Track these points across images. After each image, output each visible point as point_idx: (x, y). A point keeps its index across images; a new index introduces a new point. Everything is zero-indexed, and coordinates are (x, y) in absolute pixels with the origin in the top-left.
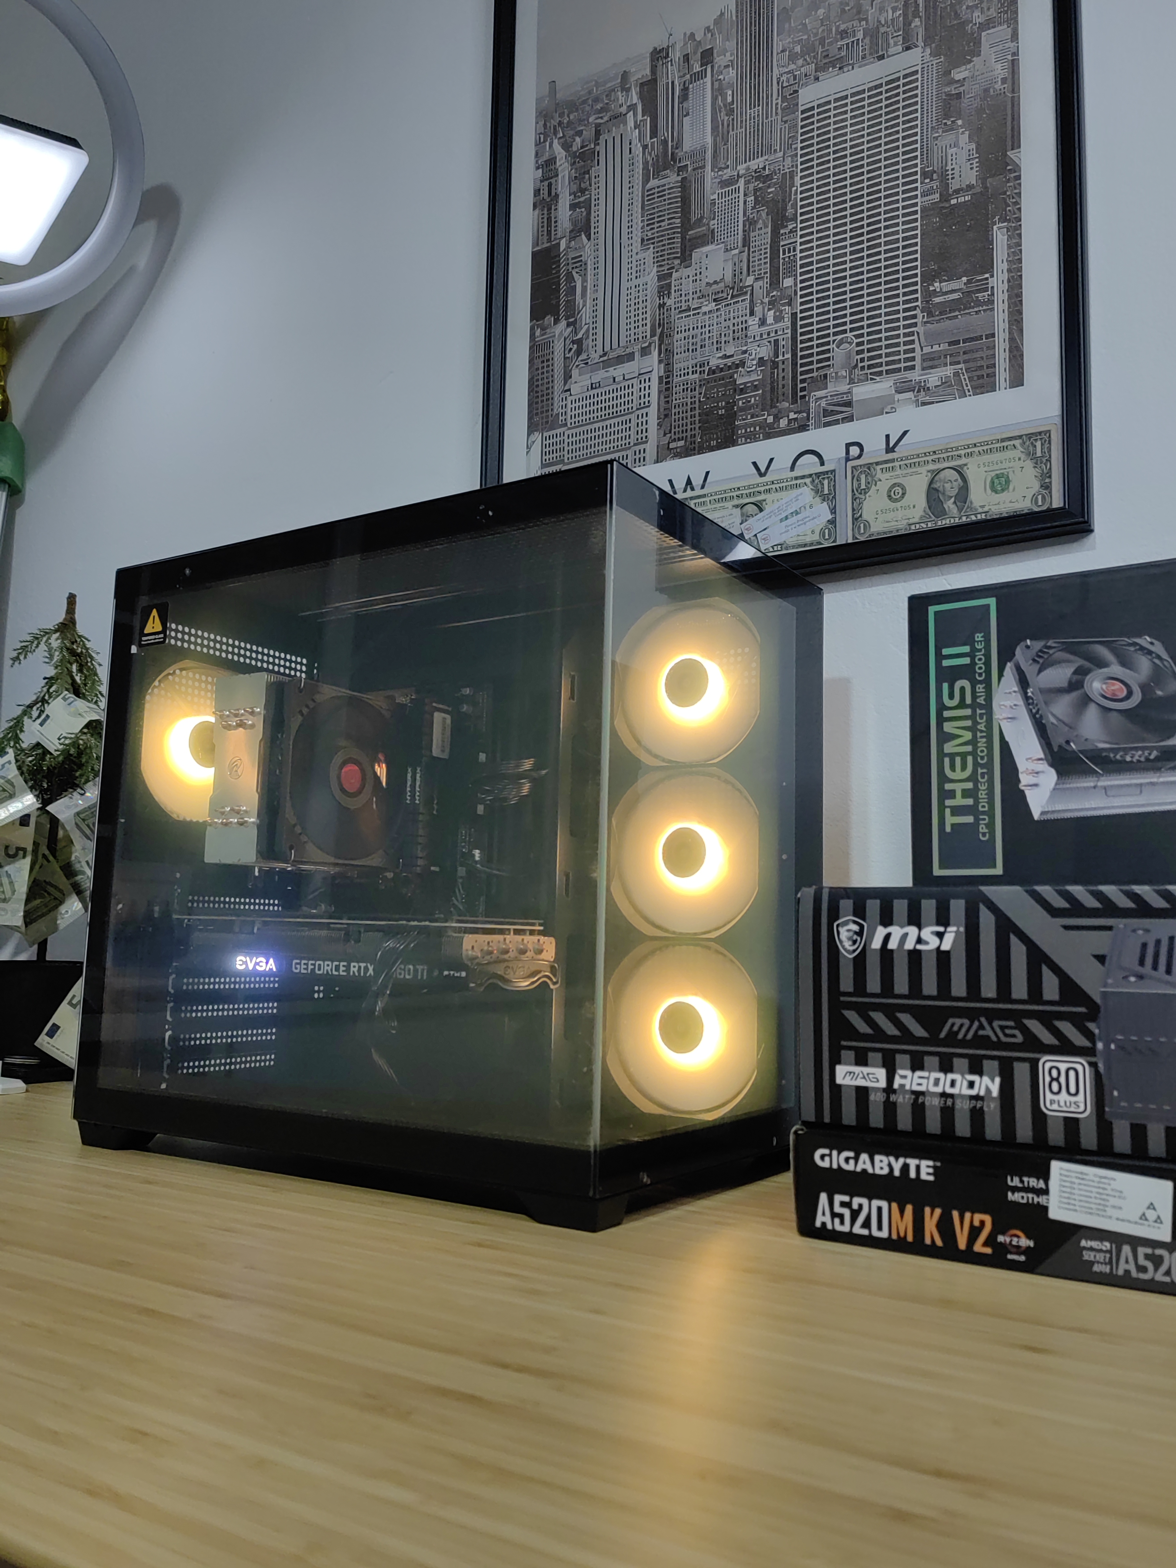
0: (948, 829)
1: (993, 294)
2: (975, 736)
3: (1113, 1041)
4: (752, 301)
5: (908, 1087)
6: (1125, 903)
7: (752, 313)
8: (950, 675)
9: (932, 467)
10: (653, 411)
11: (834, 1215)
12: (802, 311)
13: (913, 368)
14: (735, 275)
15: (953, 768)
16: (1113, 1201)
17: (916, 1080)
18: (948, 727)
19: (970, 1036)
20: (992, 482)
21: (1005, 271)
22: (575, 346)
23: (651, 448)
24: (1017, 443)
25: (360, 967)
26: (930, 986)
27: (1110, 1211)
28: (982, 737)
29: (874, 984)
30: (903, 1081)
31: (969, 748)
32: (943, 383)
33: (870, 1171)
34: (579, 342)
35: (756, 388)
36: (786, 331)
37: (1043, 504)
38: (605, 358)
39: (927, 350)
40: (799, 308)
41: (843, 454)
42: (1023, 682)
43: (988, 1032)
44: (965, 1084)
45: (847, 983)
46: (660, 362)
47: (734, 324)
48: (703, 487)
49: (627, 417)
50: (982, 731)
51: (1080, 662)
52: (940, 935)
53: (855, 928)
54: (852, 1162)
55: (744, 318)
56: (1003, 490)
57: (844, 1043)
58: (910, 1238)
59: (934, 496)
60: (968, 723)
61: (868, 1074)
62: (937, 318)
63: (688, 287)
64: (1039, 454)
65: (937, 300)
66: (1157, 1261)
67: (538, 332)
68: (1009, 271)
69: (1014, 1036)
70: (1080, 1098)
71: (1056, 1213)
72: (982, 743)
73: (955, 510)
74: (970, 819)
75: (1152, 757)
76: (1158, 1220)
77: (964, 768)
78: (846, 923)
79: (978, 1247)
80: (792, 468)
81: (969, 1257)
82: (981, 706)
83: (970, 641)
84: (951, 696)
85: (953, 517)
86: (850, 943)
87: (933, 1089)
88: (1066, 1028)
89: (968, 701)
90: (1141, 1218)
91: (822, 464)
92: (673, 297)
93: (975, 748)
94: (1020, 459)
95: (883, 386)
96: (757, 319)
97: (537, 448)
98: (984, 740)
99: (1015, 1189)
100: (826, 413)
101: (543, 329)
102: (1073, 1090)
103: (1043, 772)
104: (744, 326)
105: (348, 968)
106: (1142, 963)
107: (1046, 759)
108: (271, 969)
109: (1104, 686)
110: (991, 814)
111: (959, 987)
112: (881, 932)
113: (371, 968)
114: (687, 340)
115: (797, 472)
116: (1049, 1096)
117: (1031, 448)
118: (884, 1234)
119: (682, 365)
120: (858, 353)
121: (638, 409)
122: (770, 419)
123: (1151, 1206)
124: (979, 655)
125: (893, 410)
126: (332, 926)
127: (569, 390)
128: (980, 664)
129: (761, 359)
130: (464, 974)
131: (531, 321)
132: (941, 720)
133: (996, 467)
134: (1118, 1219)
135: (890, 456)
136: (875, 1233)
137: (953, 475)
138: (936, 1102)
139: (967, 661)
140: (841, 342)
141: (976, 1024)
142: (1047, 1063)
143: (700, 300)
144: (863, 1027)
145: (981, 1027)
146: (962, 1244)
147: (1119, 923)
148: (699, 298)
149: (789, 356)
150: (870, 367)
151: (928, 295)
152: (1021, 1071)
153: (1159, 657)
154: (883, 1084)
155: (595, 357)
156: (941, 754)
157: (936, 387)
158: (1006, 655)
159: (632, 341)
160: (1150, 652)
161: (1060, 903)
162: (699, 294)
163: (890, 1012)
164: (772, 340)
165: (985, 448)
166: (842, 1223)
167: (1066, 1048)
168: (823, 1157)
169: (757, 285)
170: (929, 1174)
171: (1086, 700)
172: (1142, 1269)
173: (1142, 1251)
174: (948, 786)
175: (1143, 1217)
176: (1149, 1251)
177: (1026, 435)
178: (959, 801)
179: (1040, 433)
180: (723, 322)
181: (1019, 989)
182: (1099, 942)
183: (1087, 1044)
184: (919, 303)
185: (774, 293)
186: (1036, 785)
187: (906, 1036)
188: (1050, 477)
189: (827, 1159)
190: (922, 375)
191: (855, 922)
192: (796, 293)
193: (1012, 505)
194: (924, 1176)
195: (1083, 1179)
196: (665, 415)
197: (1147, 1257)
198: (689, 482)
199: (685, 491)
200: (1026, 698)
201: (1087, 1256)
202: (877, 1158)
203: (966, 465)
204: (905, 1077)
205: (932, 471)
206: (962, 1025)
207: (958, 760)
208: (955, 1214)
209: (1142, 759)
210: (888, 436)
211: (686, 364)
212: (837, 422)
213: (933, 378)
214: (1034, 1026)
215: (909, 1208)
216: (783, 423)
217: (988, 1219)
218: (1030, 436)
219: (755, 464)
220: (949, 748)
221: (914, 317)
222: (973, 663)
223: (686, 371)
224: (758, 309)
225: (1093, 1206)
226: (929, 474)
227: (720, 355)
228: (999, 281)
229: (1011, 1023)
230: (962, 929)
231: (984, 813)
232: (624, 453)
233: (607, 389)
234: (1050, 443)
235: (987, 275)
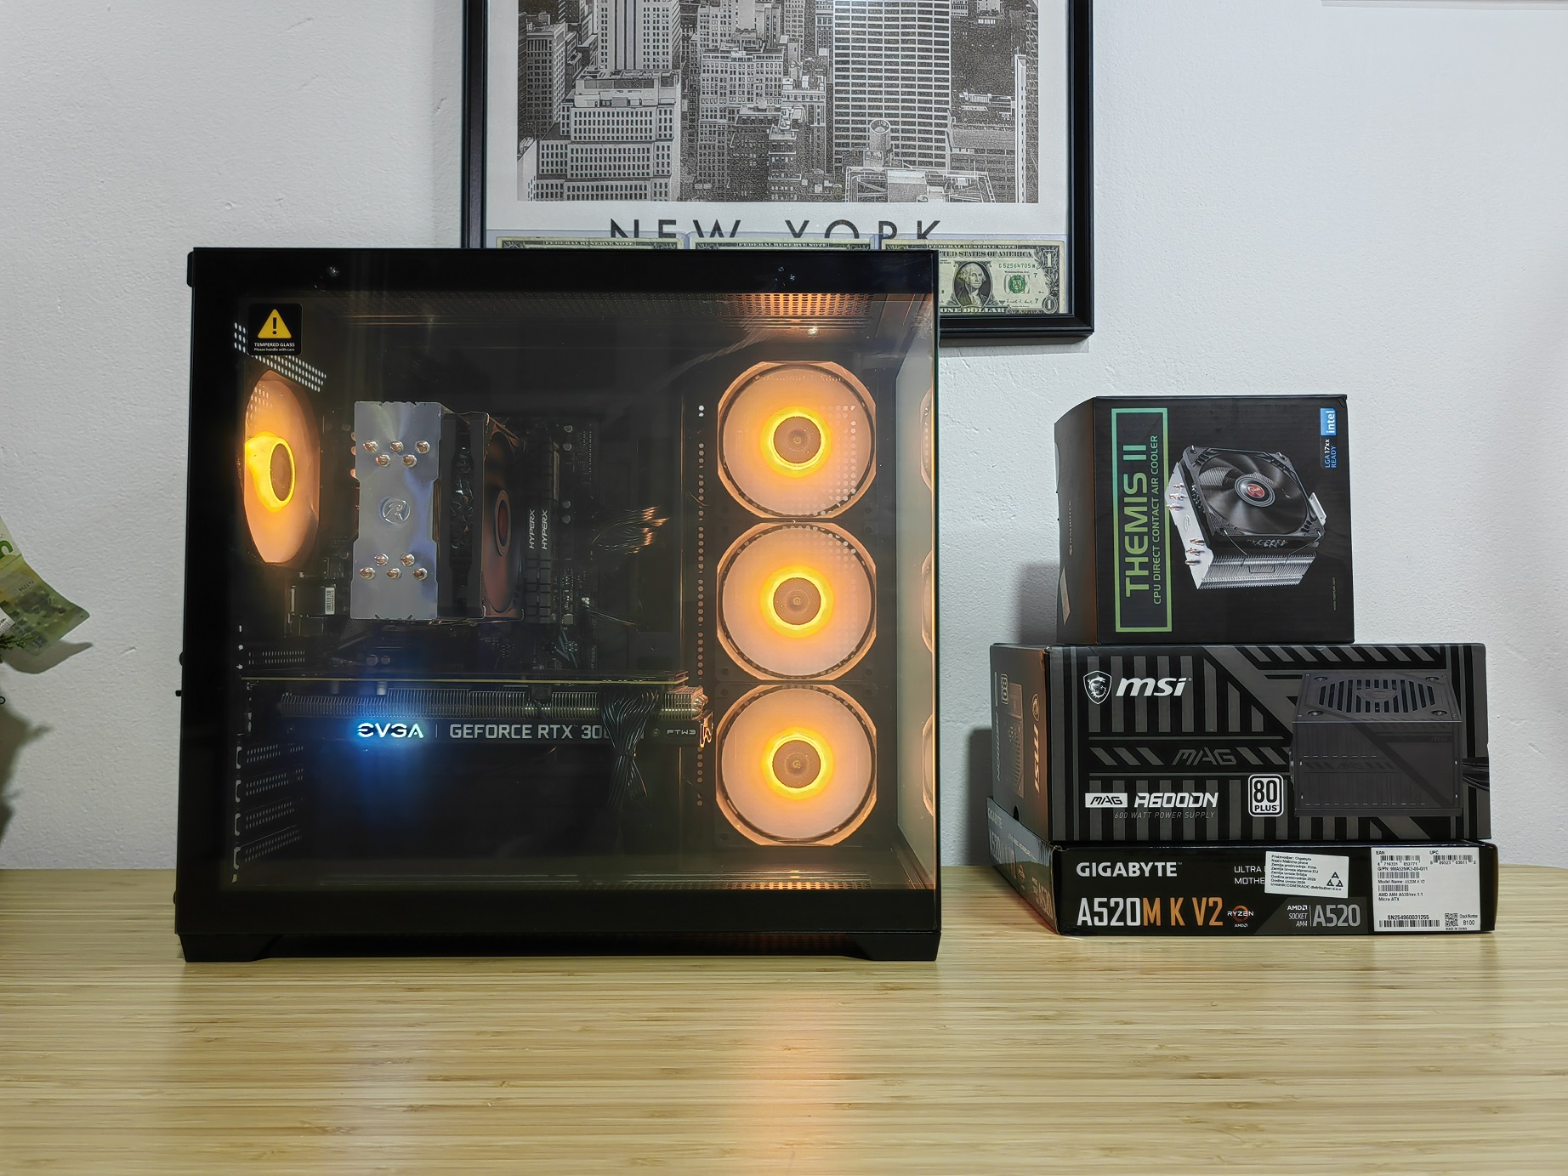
0: (1128, 594)
1: (1014, 115)
2: (1149, 519)
3: (1301, 760)
4: (786, 61)
5: (1146, 806)
6: (1309, 658)
7: (786, 73)
8: (1129, 468)
9: (959, 259)
10: (676, 147)
11: (1093, 914)
12: (837, 84)
13: (943, 165)
14: (768, 29)
15: (1132, 545)
16: (1309, 875)
17: (1153, 800)
18: (1128, 511)
19: (1195, 763)
20: (1011, 282)
21: (1024, 98)
22: (580, 55)
23: (674, 182)
24: (1032, 251)
25: (551, 730)
26: (1165, 724)
27: (1307, 883)
28: (1155, 521)
29: (1118, 725)
30: (1142, 802)
31: (1145, 530)
32: (969, 185)
33: (1125, 875)
34: (586, 52)
35: (790, 148)
36: (821, 100)
37: (1052, 309)
38: (618, 77)
39: (956, 151)
40: (835, 81)
41: (877, 232)
42: (1188, 480)
43: (1211, 758)
44: (1192, 799)
45: (1095, 725)
46: (684, 97)
47: (767, 79)
48: (733, 235)
49: (645, 146)
50: (1155, 516)
51: (1232, 467)
52: (1173, 685)
53: (1101, 679)
54: (1109, 870)
55: (778, 76)
56: (1020, 291)
57: (1091, 774)
58: (1159, 923)
59: (961, 287)
60: (1145, 509)
61: (1112, 798)
62: (965, 124)
63: (716, 27)
64: (1049, 265)
65: (966, 108)
66: (1339, 913)
67: (530, 26)
68: (1027, 98)
69: (1230, 760)
70: (1277, 803)
71: (1270, 889)
72: (1155, 527)
73: (978, 302)
74: (1146, 587)
75: (1282, 544)
76: (1340, 884)
77: (1141, 545)
78: (1094, 676)
79: (1213, 923)
80: (827, 235)
81: (1207, 931)
82: (1155, 496)
83: (1147, 443)
84: (1131, 486)
85: (975, 307)
86: (1098, 692)
87: (1165, 805)
88: (1269, 752)
89: (1145, 491)
90: (1328, 885)
91: (857, 236)
92: (698, 34)
93: (1150, 530)
94: (1034, 266)
95: (916, 176)
96: (792, 80)
97: (531, 157)
98: (1158, 524)
99: (1239, 876)
100: (862, 189)
101: (537, 25)
102: (1272, 798)
103: (1203, 552)
104: (777, 83)
105: (534, 731)
106: (1321, 702)
107: (1205, 542)
108: (415, 737)
109: (1249, 488)
110: (1163, 582)
111: (1188, 724)
112: (1124, 683)
113: (567, 731)
114: (714, 82)
115: (832, 240)
116: (1254, 803)
117: (1043, 259)
118: (1138, 923)
119: (709, 106)
120: (893, 138)
121: (657, 140)
122: (805, 182)
123: (1335, 875)
124: (1154, 454)
125: (925, 200)
126: (505, 686)
127: (573, 101)
128: (1154, 461)
129: (795, 121)
130: (693, 732)
131: (520, 11)
132: (1122, 505)
133: (1014, 269)
134: (1313, 887)
135: (921, 242)
136: (1129, 923)
137: (979, 270)
138: (1168, 815)
139: (1144, 457)
140: (876, 125)
141: (1201, 752)
142: (1253, 779)
143: (728, 45)
144: (1108, 760)
145: (1205, 755)
146: (1200, 921)
147: (1307, 673)
148: (728, 42)
149: (824, 125)
150: (904, 154)
151: (958, 102)
152: (1234, 786)
153: (1287, 469)
154: (1125, 805)
155: (606, 72)
156: (1122, 534)
157: (964, 187)
158: (1175, 457)
159: (651, 67)
160: (1281, 465)
161: (1263, 658)
162: (728, 38)
163: (1132, 748)
164: (807, 104)
165: (1006, 251)
166: (1101, 920)
167: (1267, 767)
168: (1083, 869)
169: (792, 46)
170: (1172, 872)
171: (1235, 498)
172: (1329, 920)
173: (1329, 907)
174: (1128, 560)
175: (1330, 884)
176: (1334, 907)
177: (1040, 246)
178: (1137, 572)
179: (1051, 247)
180: (755, 73)
181: (1234, 724)
182: (1292, 687)
183: (1283, 763)
184: (949, 107)
185: (809, 59)
186: (1198, 562)
187: (1145, 765)
188: (1058, 286)
189: (1087, 870)
190: (951, 173)
191: (1101, 675)
192: (831, 65)
193: (1026, 305)
194: (1169, 874)
195: (1288, 862)
196: (689, 153)
197: (1332, 911)
198: (717, 228)
199: (712, 235)
200: (1191, 493)
201: (1293, 916)
202: (1131, 864)
203: (989, 262)
204: (1144, 798)
205: (959, 263)
206: (1190, 754)
207: (1136, 539)
208: (1195, 900)
209: (1275, 546)
210: (919, 224)
211: (714, 106)
212: (871, 200)
213: (962, 179)
214: (1246, 752)
215: (1157, 900)
216: (818, 189)
217: (1219, 900)
218: (1042, 248)
219: (789, 223)
220: (1129, 528)
221: (945, 118)
222: (1149, 460)
223: (713, 113)
224: (793, 70)
225: (1296, 880)
226: (957, 265)
227: (752, 106)
228: (1019, 103)
229: (1229, 751)
230: (1190, 679)
231: (1157, 582)
232: (642, 183)
233: (620, 110)
234: (1058, 257)
235: (1009, 97)
